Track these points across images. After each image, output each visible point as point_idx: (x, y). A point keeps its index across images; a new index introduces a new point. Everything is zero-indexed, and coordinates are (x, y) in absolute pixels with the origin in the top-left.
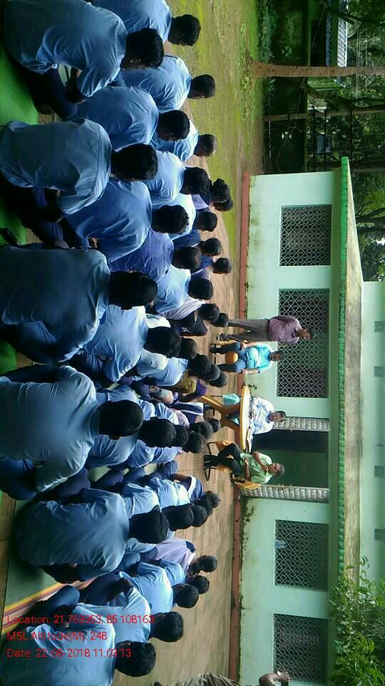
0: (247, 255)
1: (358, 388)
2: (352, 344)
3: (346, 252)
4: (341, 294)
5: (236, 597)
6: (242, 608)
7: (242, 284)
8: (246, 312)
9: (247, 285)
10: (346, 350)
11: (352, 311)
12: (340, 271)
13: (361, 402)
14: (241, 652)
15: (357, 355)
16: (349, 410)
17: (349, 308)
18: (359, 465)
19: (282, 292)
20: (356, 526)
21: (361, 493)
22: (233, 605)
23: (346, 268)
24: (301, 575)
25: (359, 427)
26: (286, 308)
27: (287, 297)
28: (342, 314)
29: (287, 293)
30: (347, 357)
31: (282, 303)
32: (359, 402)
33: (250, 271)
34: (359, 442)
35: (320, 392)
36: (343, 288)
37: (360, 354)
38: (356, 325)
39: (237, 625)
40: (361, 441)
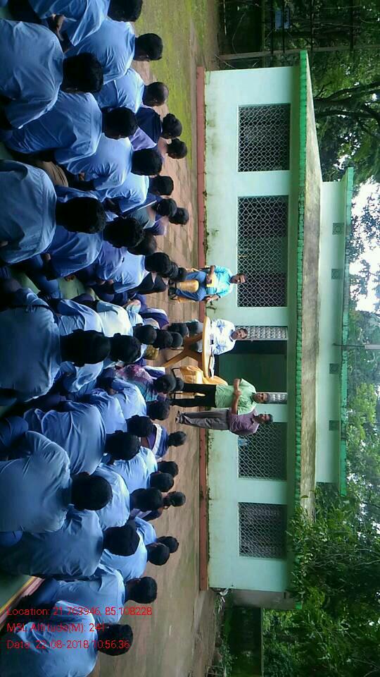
0: (205, 160)
1: (316, 291)
2: (311, 250)
3: (305, 156)
4: (300, 202)
5: (203, 490)
6: (209, 499)
7: (201, 192)
8: (205, 222)
9: (205, 193)
10: (305, 258)
11: (310, 217)
12: (299, 176)
13: (318, 304)
14: (210, 536)
15: (314, 261)
16: (307, 317)
17: (308, 215)
18: (315, 365)
19: (241, 199)
20: (312, 421)
21: (317, 389)
22: (201, 497)
23: (305, 174)
24: (262, 468)
25: (316, 329)
26: (246, 217)
27: (246, 205)
28: (301, 222)
29: (246, 200)
30: (306, 265)
31: (241, 211)
32: (316, 305)
33: (207, 178)
34: (316, 343)
35: (279, 300)
36: (302, 195)
37: (318, 258)
38: (314, 230)
39: (206, 513)
40: (318, 342)
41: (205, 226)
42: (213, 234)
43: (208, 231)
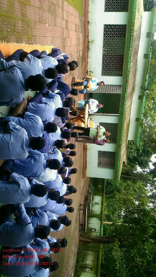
0: (89, 6)
2: (135, 50)
3: (136, 7)
4: (131, 29)
5: (85, 146)
6: (87, 149)
7: (86, 22)
8: (88, 36)
9: (88, 22)
10: (132, 55)
12: (132, 17)
13: (136, 70)
14: (87, 161)
15: (136, 53)
16: (130, 80)
17: (135, 34)
19: (105, 25)
23: (135, 16)
25: (134, 82)
26: (107, 34)
27: (107, 28)
28: (131, 39)
29: (107, 26)
31: (105, 31)
33: (90, 15)
34: (133, 88)
36: (133, 26)
37: (138, 49)
39: (85, 154)
40: (135, 86)
41: (88, 38)
42: (92, 42)
43: (89, 41)
